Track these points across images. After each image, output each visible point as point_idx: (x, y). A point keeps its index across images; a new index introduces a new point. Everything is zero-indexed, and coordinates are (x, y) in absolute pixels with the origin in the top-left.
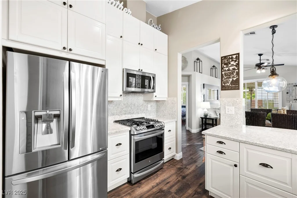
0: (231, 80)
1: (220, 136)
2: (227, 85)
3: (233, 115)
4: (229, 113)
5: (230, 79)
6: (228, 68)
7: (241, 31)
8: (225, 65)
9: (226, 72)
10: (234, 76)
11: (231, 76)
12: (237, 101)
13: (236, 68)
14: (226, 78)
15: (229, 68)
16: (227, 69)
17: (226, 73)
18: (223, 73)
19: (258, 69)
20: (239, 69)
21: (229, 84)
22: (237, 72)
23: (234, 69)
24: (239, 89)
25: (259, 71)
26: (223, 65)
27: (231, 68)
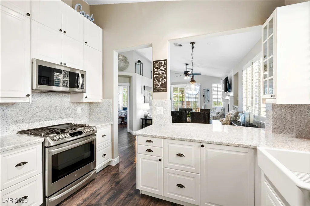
0: (160, 83)
1: (149, 135)
2: (157, 87)
3: (162, 114)
4: (159, 113)
5: (160, 82)
6: (158, 72)
7: (168, 41)
8: (156, 69)
9: (157, 75)
10: (163, 80)
11: (161, 80)
12: (165, 102)
13: (164, 73)
14: (157, 81)
15: (159, 72)
16: (157, 73)
17: (156, 76)
18: (155, 76)
19: (185, 76)
20: (166, 73)
21: (159, 87)
22: (165, 76)
23: (163, 73)
24: (166, 91)
25: (186, 78)
26: (154, 69)
27: (161, 72)
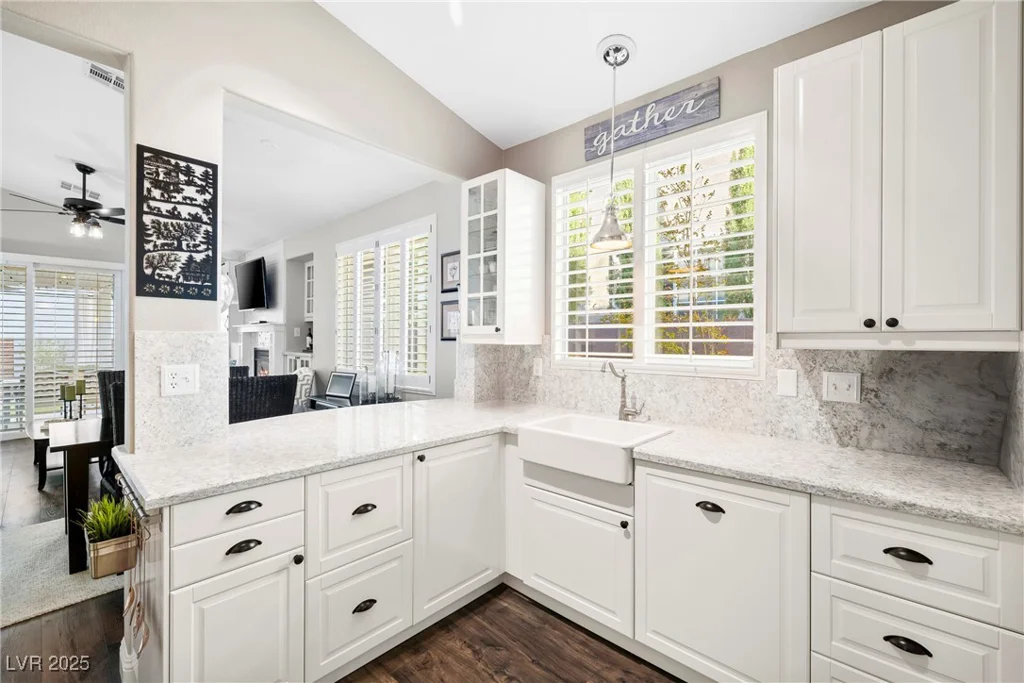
0: (183, 256)
2: (164, 273)
3: (193, 395)
4: (178, 391)
5: (180, 253)
6: (169, 207)
7: (223, 90)
8: (156, 188)
9: (162, 220)
10: (195, 246)
11: (184, 244)
12: (211, 341)
13: (205, 218)
14: (163, 245)
15: (175, 209)
16: (165, 207)
17: (159, 223)
18: (147, 219)
19: (75, 220)
20: (213, 222)
21: (174, 274)
22: (207, 232)
23: (195, 218)
24: (213, 297)
25: (78, 230)
26: (147, 184)
27: (185, 211)
